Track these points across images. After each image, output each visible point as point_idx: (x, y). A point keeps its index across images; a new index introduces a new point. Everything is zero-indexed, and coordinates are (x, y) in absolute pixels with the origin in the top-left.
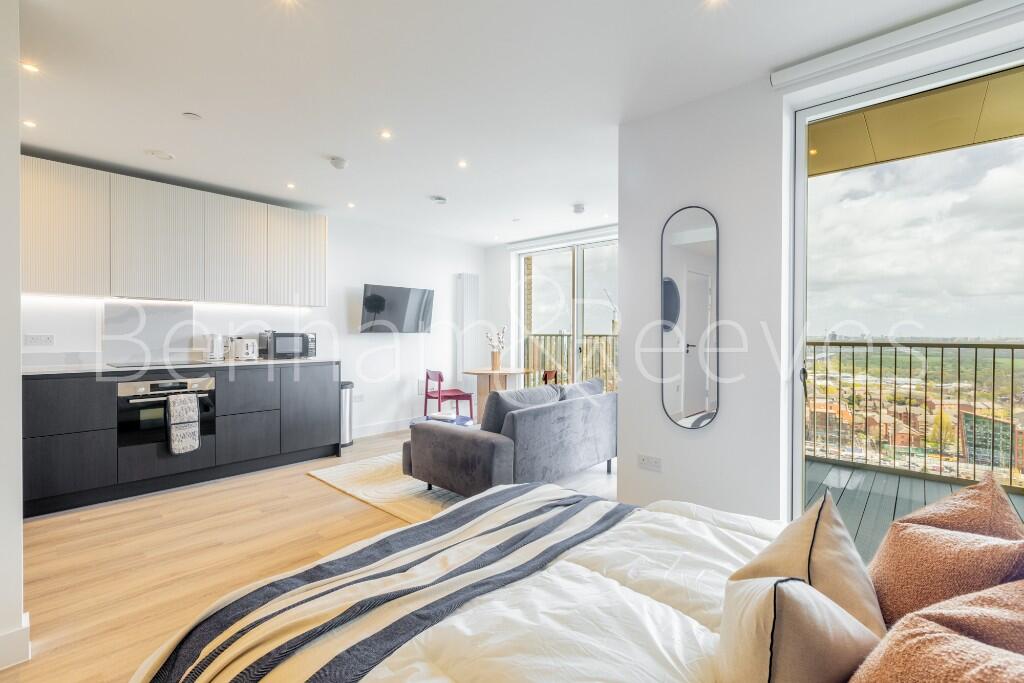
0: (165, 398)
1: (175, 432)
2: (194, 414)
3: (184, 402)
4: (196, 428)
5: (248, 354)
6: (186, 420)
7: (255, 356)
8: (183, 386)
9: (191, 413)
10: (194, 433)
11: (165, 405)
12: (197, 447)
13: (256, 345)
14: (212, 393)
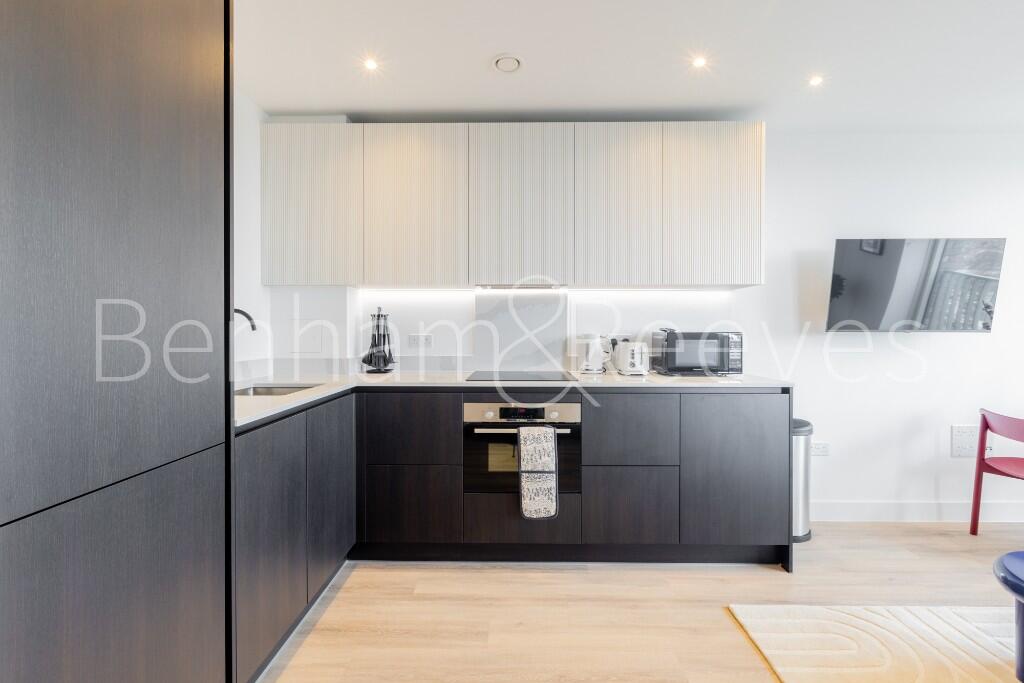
0: (514, 431)
1: (527, 485)
2: (550, 462)
3: (537, 439)
4: (552, 482)
5: (633, 365)
6: (540, 469)
7: (643, 367)
8: (539, 413)
9: (545, 459)
10: (550, 490)
11: (514, 440)
12: (553, 514)
13: (646, 350)
14: (576, 429)
